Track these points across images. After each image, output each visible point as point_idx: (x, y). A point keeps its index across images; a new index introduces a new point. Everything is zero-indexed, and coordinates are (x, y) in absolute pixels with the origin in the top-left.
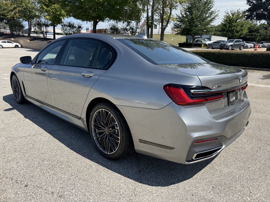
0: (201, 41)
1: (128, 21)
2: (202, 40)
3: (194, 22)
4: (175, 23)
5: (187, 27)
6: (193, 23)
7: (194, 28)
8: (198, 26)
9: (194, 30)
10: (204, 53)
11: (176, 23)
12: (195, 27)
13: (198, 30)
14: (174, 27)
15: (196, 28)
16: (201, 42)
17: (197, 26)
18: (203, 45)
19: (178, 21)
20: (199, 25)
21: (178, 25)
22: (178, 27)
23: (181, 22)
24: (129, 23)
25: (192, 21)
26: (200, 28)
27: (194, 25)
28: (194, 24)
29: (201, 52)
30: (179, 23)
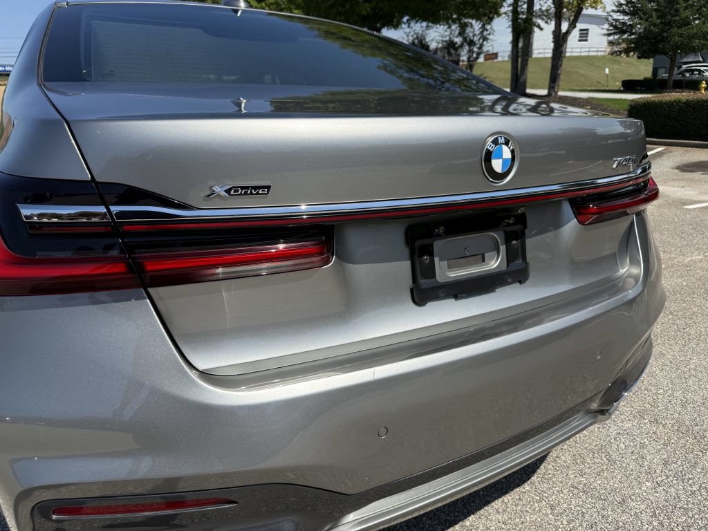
0: (700, 71)
1: (460, 23)
2: (702, 69)
3: (677, 10)
4: (614, 20)
5: (652, 27)
6: (675, 16)
7: (675, 30)
8: (690, 24)
9: (676, 34)
10: (684, 103)
11: (616, 20)
12: (679, 28)
13: (691, 37)
14: (610, 32)
15: (684, 31)
16: (699, 74)
17: (686, 23)
18: (704, 82)
19: (624, 12)
20: (695, 19)
21: (624, 24)
22: (623, 32)
23: (633, 14)
24: (463, 27)
25: (671, 9)
26: (695, 31)
27: (675, 21)
28: (677, 18)
29: (675, 101)
30: (626, 18)
